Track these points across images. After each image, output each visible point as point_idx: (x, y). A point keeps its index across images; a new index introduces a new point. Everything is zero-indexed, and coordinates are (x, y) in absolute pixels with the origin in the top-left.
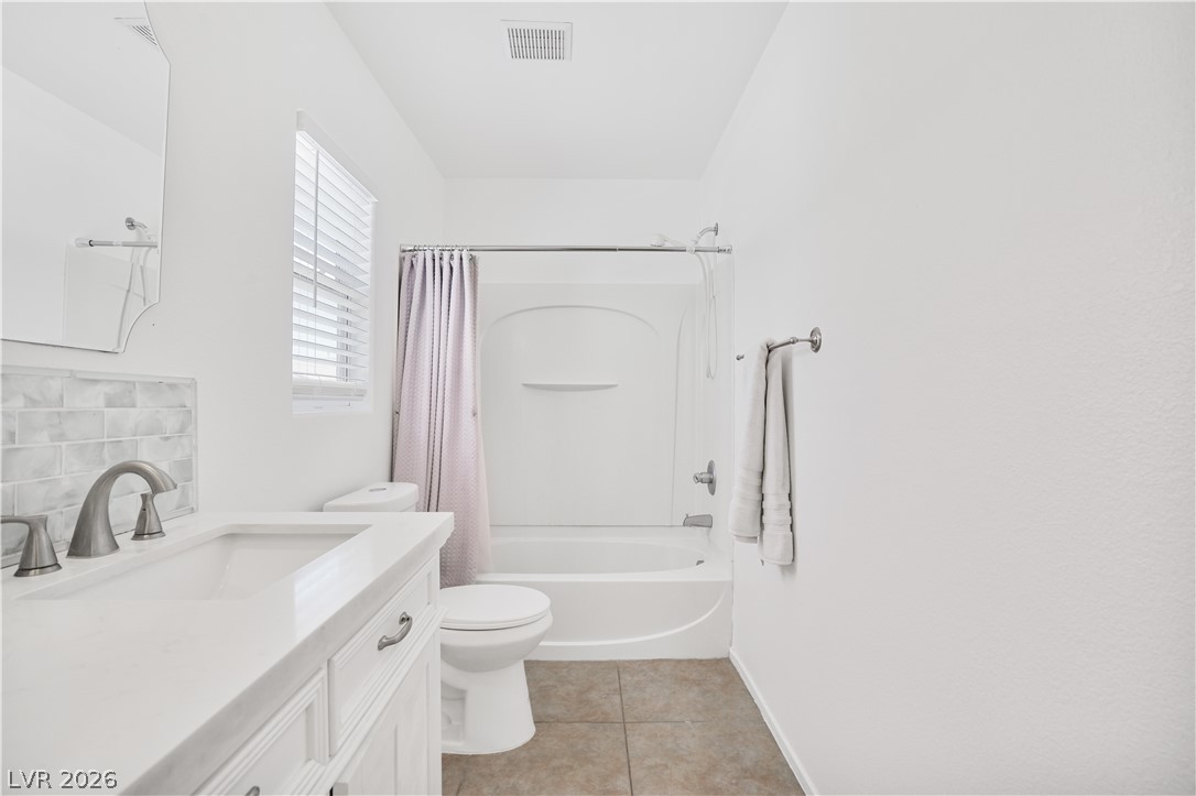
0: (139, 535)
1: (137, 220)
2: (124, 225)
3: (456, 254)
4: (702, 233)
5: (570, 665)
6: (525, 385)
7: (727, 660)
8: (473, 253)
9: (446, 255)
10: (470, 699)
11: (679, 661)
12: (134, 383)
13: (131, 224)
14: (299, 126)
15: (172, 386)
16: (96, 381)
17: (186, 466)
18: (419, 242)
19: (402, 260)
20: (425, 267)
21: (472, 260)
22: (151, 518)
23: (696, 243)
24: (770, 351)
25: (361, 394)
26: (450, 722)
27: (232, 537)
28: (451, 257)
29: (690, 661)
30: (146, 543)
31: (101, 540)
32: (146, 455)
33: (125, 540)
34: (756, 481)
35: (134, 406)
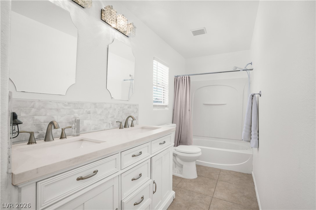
0: (131, 126)
1: (131, 75)
2: (129, 76)
3: (185, 76)
4: (247, 65)
5: (209, 168)
6: (203, 104)
7: (251, 175)
8: (189, 76)
9: (183, 77)
10: (183, 167)
11: (237, 172)
12: (131, 105)
13: (130, 76)
14: (154, 59)
15: (135, 105)
16: (126, 105)
17: (137, 117)
18: (178, 75)
19: (175, 79)
20: (179, 80)
21: (189, 77)
22: (133, 124)
23: (245, 68)
24: (253, 96)
25: (166, 106)
26: (180, 171)
27: (142, 128)
28: (185, 77)
29: (240, 173)
30: (132, 127)
31: (127, 126)
32: (132, 115)
33: (130, 127)
34: (249, 127)
35: (131, 108)
